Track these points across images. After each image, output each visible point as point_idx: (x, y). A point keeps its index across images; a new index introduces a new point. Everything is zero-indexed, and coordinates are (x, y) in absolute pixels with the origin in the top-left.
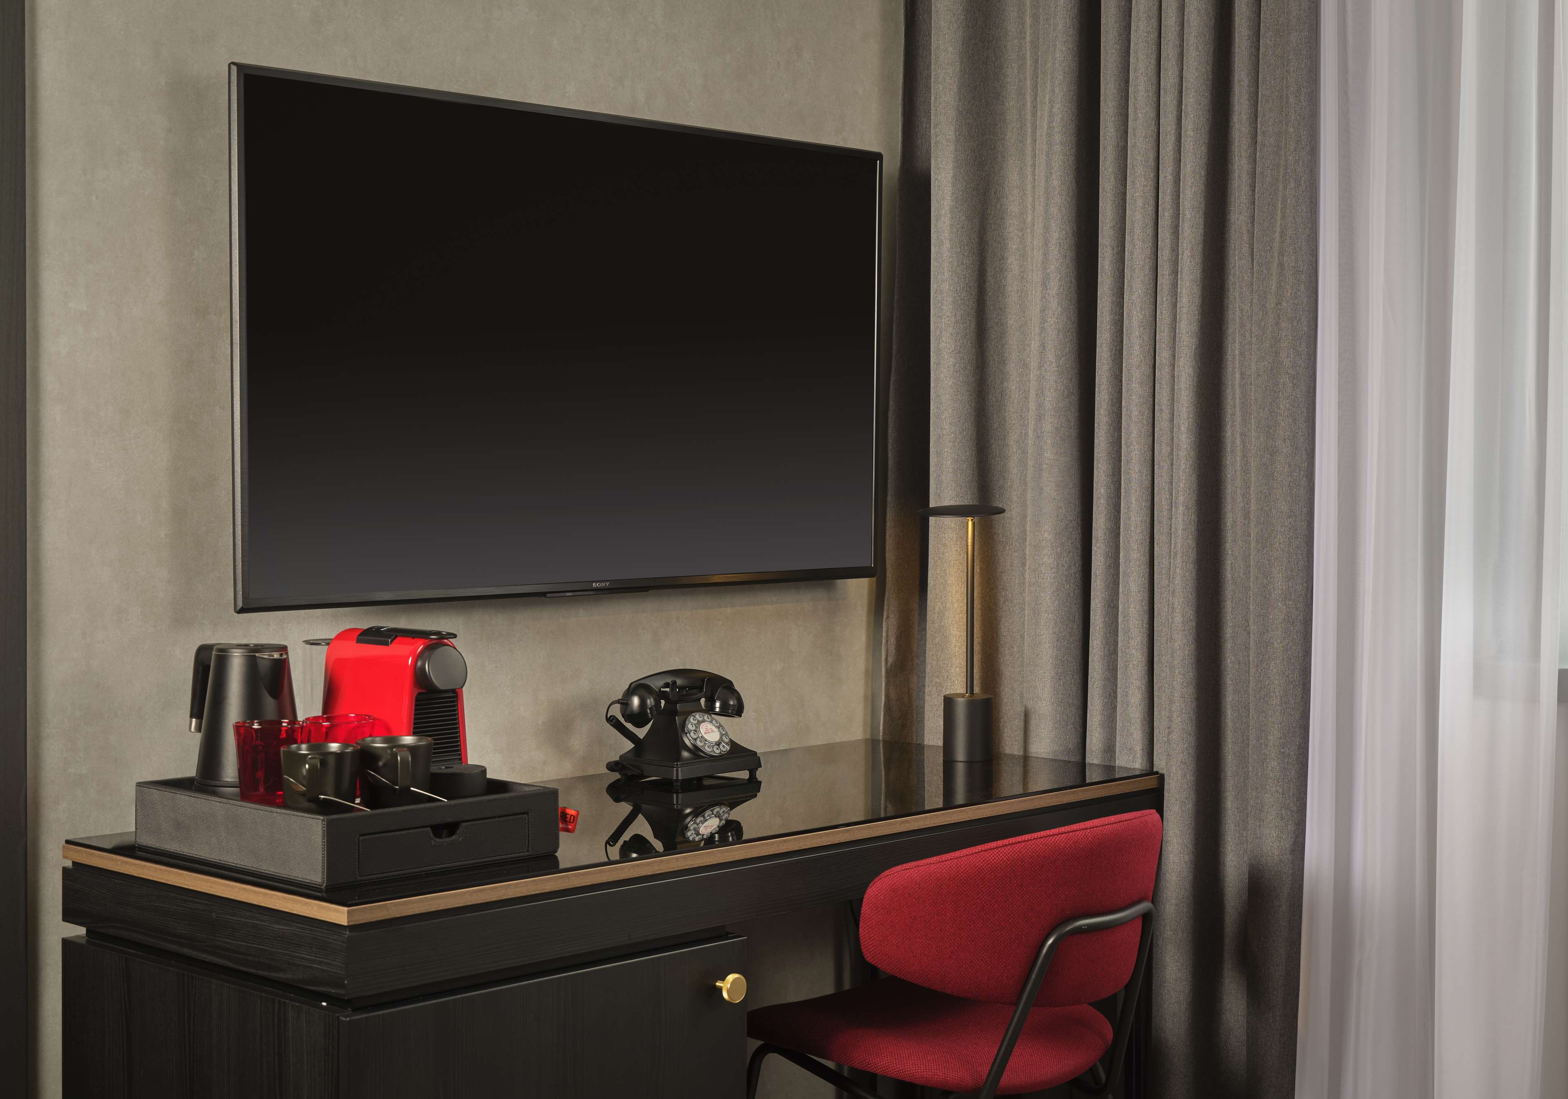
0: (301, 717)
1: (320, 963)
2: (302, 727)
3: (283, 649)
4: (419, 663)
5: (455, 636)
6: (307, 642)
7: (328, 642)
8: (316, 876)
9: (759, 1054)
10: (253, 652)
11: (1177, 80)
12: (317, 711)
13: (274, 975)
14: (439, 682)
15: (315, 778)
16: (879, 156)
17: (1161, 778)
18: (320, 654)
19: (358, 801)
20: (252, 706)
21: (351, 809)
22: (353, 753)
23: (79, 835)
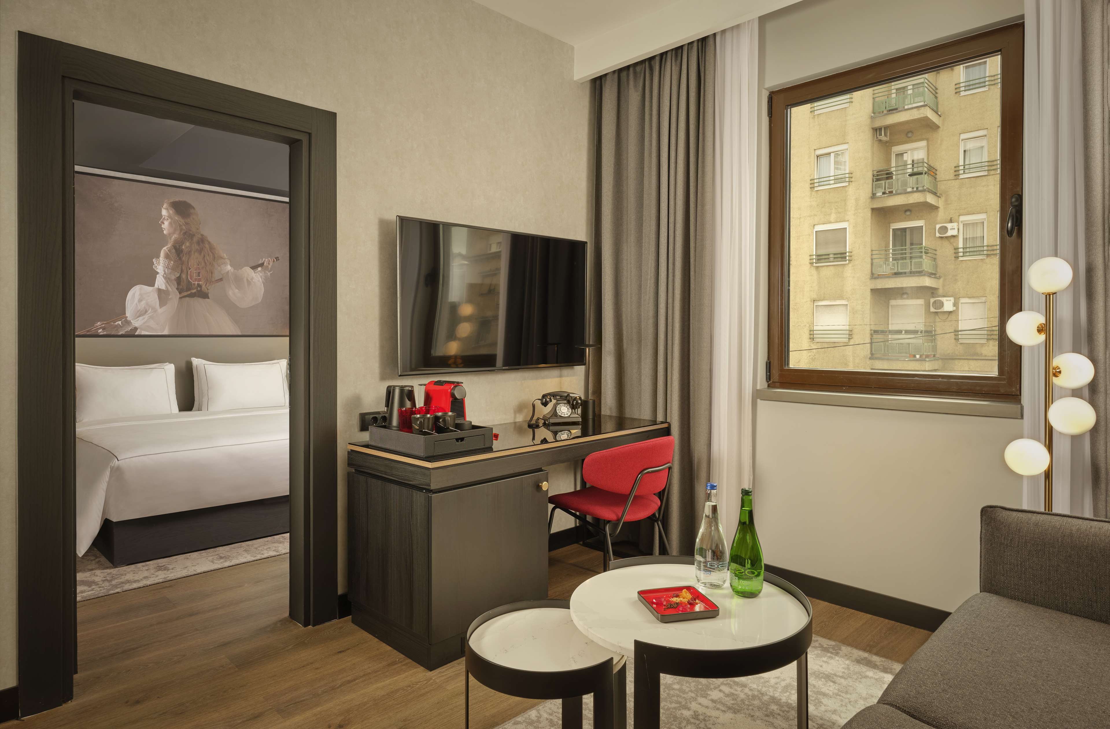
0: (417, 407)
1: (423, 479)
2: (418, 410)
3: (412, 387)
4: (452, 391)
5: (463, 383)
6: (419, 385)
7: (425, 385)
8: (422, 454)
9: (553, 510)
10: (402, 389)
11: (674, 220)
12: (422, 405)
13: (410, 483)
14: (458, 396)
15: (421, 425)
16: (586, 243)
17: (670, 424)
18: (423, 388)
19: (434, 431)
20: (402, 404)
21: (432, 434)
22: (432, 418)
23: (352, 442)
